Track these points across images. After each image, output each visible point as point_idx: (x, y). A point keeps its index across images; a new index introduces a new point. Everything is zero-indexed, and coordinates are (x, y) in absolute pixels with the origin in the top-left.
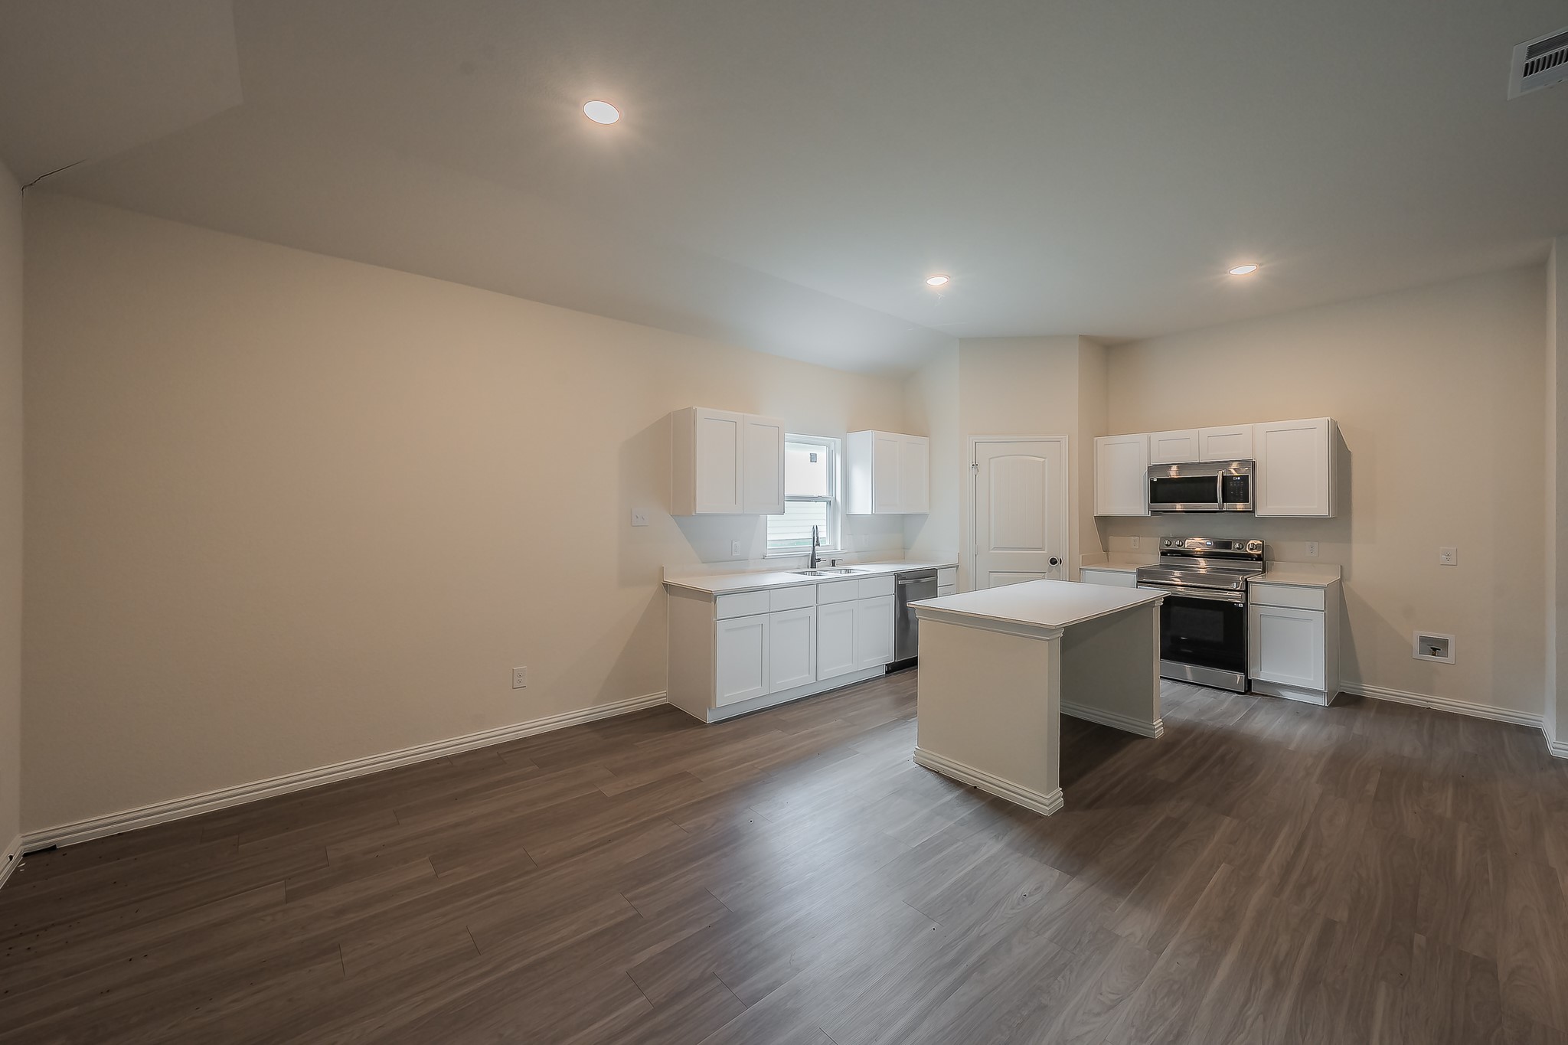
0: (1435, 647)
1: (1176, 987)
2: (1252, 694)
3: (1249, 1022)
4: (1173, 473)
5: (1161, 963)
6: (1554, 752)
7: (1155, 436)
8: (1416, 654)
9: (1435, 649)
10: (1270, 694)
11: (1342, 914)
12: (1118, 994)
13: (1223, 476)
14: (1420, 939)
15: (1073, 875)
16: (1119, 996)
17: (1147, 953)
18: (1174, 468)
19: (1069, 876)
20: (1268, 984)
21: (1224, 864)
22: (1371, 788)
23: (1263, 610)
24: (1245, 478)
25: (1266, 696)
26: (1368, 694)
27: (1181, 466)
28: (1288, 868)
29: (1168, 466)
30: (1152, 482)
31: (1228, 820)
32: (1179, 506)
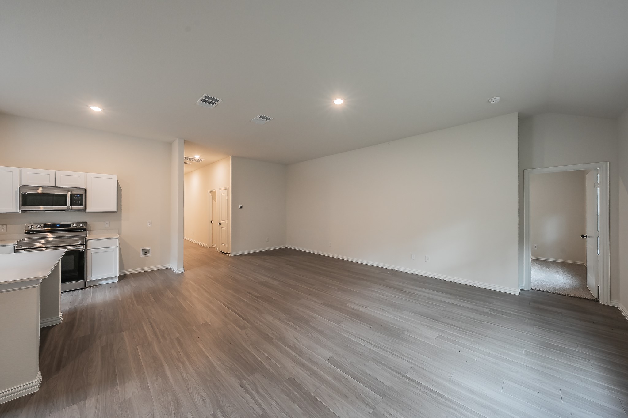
0: (146, 252)
1: (163, 391)
2: (87, 288)
3: (187, 378)
4: (40, 191)
5: (152, 391)
6: (177, 272)
7: (24, 170)
8: (141, 256)
9: (145, 253)
10: (96, 285)
11: (178, 335)
12: (150, 413)
13: (70, 194)
14: (194, 328)
15: (85, 399)
16: (151, 413)
17: (145, 392)
18: (41, 188)
19: (83, 402)
20: (181, 366)
21: (137, 346)
22: (152, 299)
23: (92, 251)
24: (82, 196)
25: (93, 286)
26: (127, 273)
27: (44, 188)
28: (155, 333)
29: (38, 187)
30: (23, 195)
31: (124, 333)
32: (42, 208)
